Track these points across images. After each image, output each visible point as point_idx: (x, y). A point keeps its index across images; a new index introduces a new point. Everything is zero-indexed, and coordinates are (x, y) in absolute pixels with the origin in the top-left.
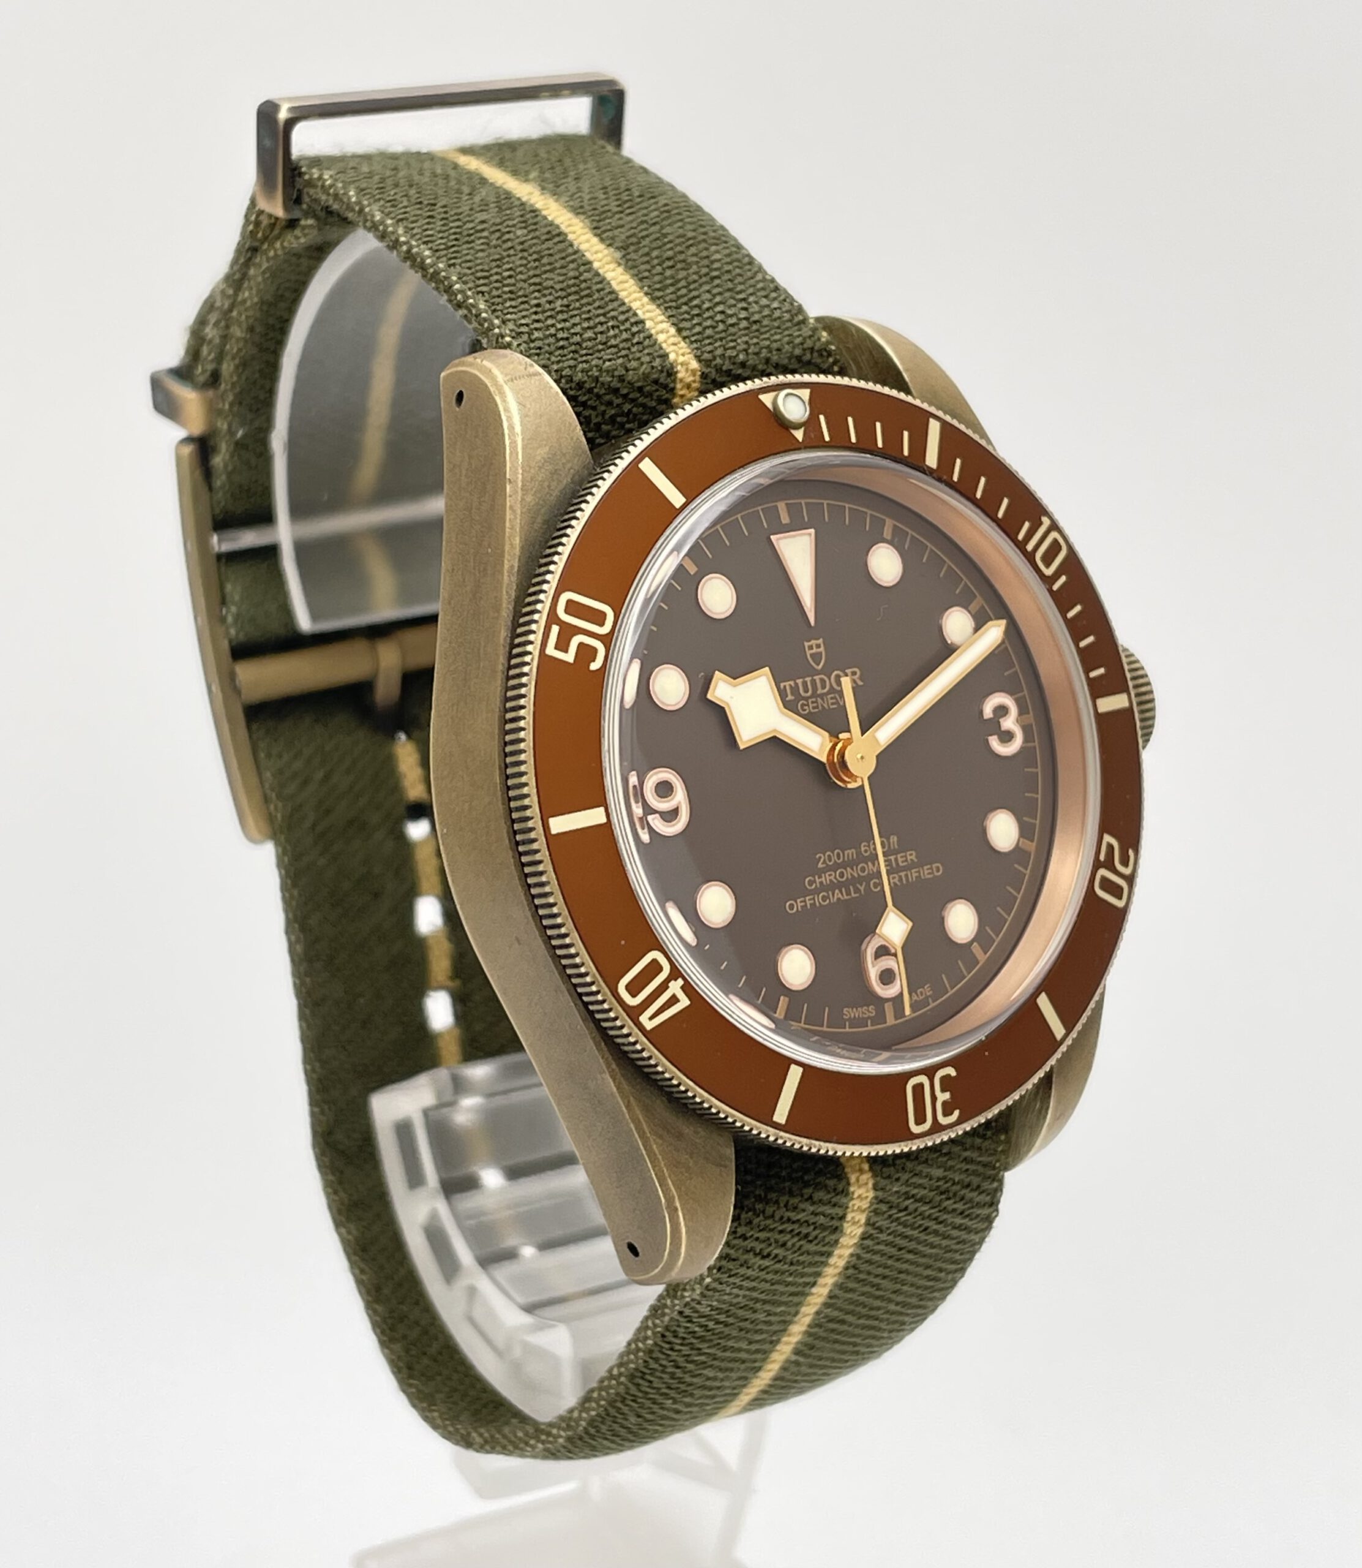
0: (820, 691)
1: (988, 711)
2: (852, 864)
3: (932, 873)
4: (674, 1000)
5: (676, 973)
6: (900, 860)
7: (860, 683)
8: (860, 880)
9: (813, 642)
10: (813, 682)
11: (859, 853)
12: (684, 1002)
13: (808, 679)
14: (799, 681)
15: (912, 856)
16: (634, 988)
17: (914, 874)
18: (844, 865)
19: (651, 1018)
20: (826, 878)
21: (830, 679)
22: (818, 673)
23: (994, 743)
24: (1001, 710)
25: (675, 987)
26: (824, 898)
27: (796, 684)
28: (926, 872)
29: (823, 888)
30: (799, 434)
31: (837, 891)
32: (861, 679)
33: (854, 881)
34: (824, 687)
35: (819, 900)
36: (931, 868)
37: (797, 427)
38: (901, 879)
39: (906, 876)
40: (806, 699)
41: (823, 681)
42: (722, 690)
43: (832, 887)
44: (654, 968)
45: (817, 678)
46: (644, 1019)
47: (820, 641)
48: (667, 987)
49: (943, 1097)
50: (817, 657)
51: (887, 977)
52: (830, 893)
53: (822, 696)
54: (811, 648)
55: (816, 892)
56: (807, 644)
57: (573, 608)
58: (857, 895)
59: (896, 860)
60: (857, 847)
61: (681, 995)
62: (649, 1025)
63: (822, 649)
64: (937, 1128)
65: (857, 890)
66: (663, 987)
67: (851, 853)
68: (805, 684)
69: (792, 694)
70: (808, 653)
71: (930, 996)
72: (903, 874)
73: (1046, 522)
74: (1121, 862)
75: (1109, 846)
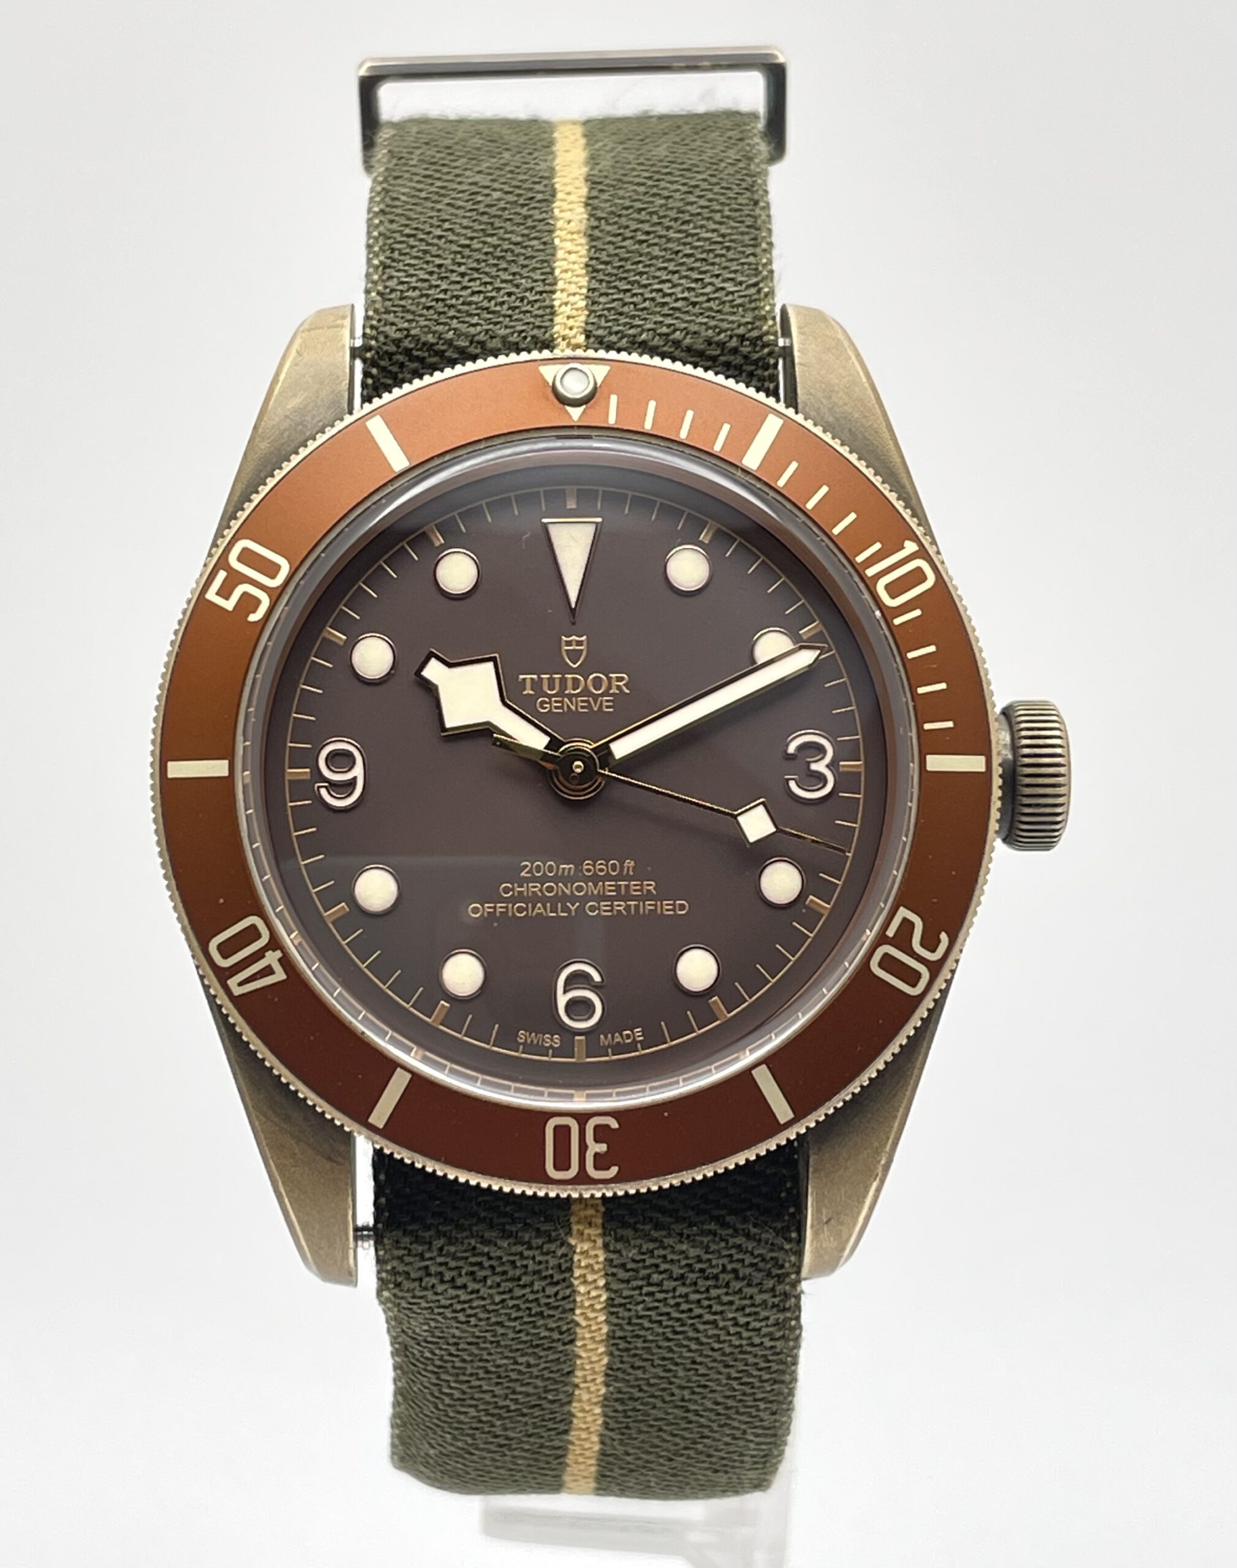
1: (793, 747)
2: (567, 880)
3: (674, 910)
4: (268, 971)
5: (275, 943)
6: (632, 888)
8: (573, 899)
9: (574, 638)
10: (563, 681)
11: (578, 870)
12: (280, 975)
15: (651, 886)
16: (226, 949)
17: (646, 907)
18: (556, 879)
19: (241, 984)
20: (529, 889)
21: (586, 680)
23: (793, 783)
24: (813, 749)
25: (272, 958)
26: (520, 910)
28: (665, 907)
29: (522, 898)
30: (576, 413)
31: (539, 905)
33: (564, 898)
35: (513, 910)
36: (674, 905)
37: (574, 403)
38: (628, 908)
39: (638, 908)
40: (550, 696)
42: (433, 669)
43: (534, 899)
44: (252, 934)
46: (232, 983)
47: (584, 638)
48: (263, 957)
49: (596, 1148)
50: (574, 655)
51: (578, 1007)
52: (530, 905)
53: (570, 697)
54: (569, 643)
55: (513, 900)
56: (565, 638)
57: (246, 557)
58: (565, 914)
59: (627, 887)
60: (578, 863)
61: (277, 967)
62: (237, 991)
63: (584, 647)
64: (582, 1178)
65: (565, 909)
66: (259, 955)
67: (568, 868)
68: (551, 681)
70: (565, 648)
71: (640, 1042)
72: (633, 903)
73: (910, 547)
74: (923, 944)
75: (906, 922)
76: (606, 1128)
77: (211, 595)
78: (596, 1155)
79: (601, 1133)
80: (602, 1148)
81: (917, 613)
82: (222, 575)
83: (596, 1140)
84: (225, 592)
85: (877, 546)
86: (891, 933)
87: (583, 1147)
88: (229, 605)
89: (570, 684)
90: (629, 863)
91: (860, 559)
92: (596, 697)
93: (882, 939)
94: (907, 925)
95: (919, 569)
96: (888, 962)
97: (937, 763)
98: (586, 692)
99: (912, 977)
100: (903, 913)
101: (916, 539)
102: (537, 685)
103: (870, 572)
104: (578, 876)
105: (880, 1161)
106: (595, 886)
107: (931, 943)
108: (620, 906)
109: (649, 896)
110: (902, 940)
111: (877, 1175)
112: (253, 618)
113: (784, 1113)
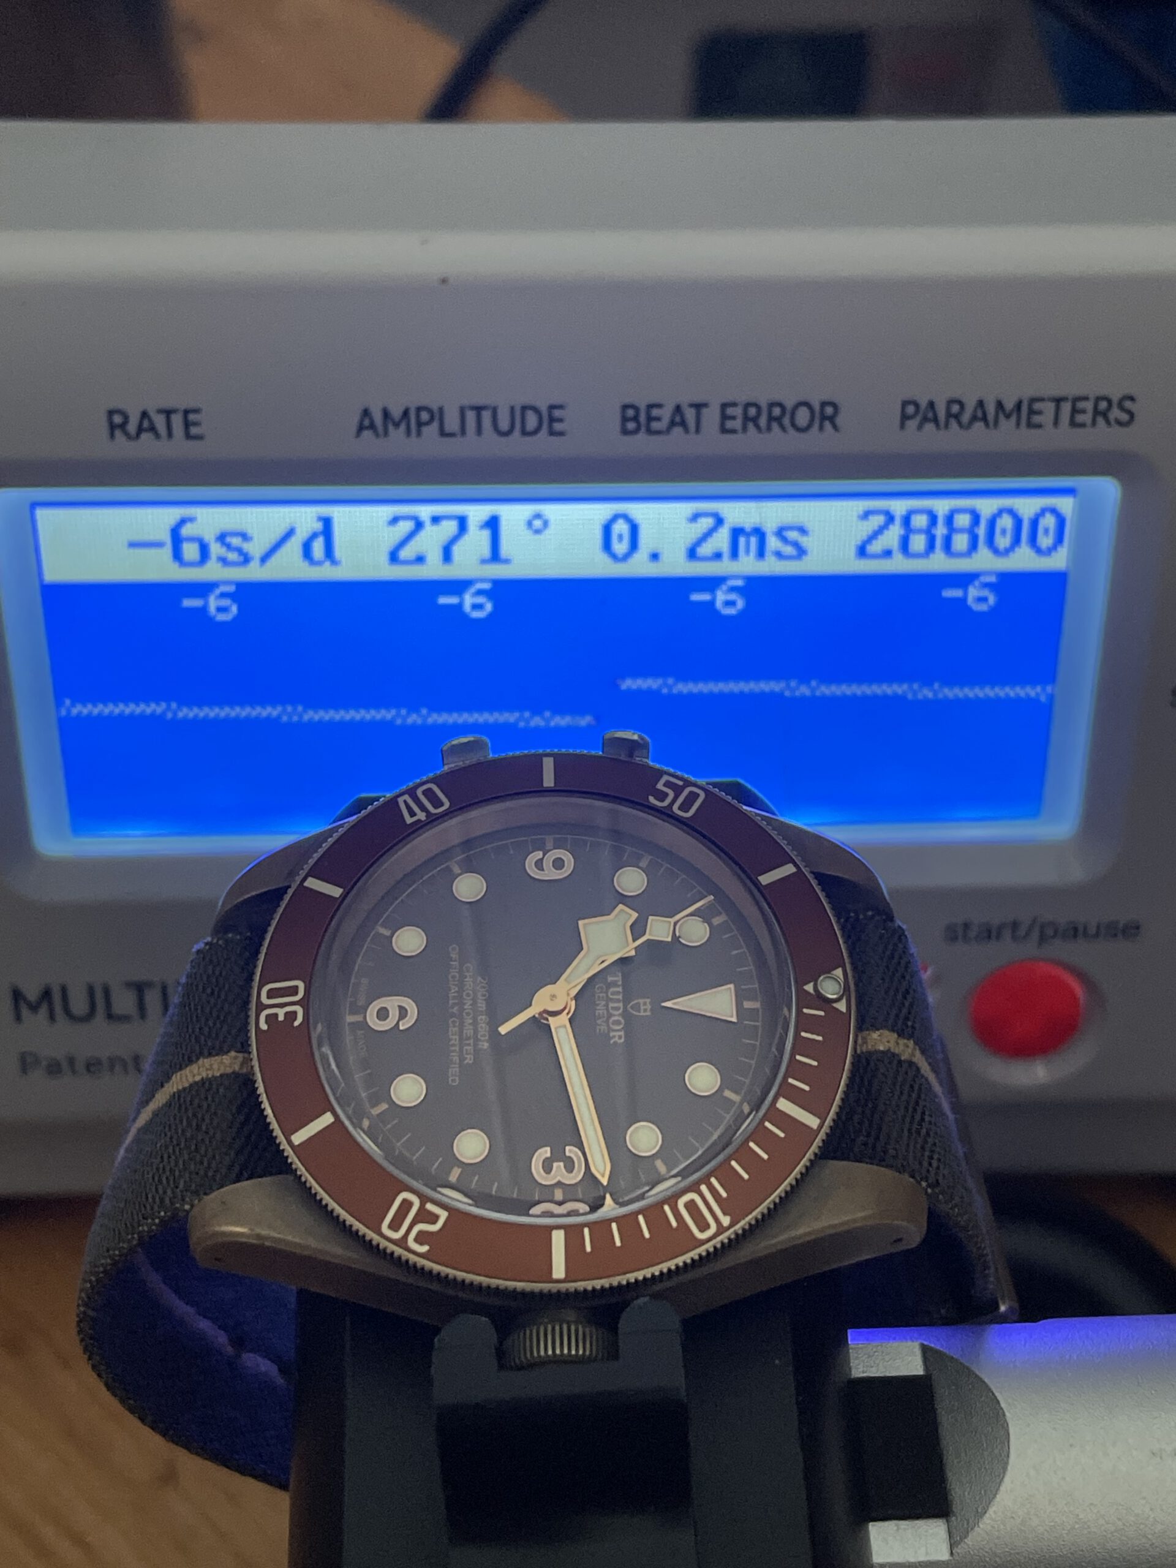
76: (295, 1019)
77: (665, 778)
78: (276, 1015)
79: (292, 1016)
80: (281, 1018)
81: (674, 1224)
82: (681, 783)
83: (286, 1014)
84: (668, 784)
85: (724, 1194)
86: (429, 1206)
88: (660, 786)
89: (616, 1005)
90: (486, 1046)
91: (713, 1180)
92: (607, 1022)
93: (424, 1199)
94: (434, 1218)
95: (708, 1226)
96: (406, 1205)
97: (558, 1238)
98: (610, 1016)
99: (395, 1225)
100: (443, 1215)
101: (732, 1224)
102: (614, 984)
103: (703, 1188)
104: (477, 1013)
106: (470, 1024)
107: (421, 1238)
108: (455, 1039)
109: (462, 1059)
110: (425, 1216)
112: (651, 799)
113: (298, 1138)
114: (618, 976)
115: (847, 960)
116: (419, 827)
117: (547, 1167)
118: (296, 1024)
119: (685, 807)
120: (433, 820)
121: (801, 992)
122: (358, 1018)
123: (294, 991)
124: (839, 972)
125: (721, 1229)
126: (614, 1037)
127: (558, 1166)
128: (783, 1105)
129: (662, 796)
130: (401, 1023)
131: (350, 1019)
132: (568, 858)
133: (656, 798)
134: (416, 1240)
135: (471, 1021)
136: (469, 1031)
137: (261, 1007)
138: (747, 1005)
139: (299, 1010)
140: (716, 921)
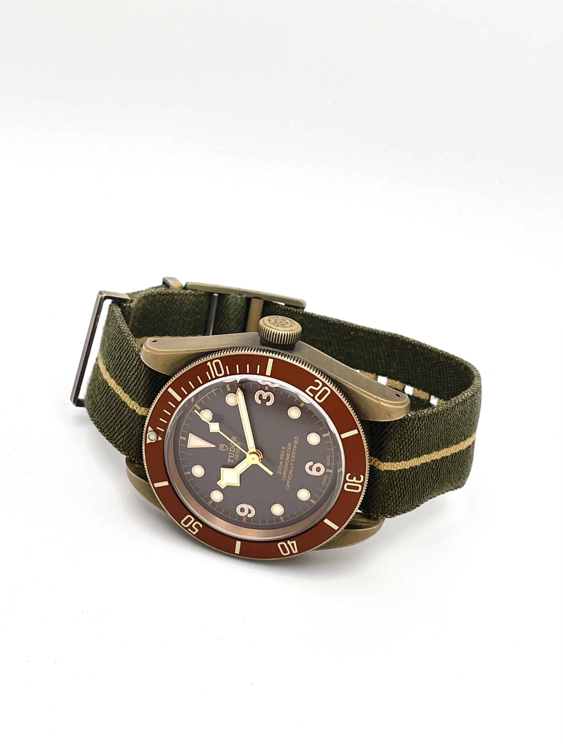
0: (234, 451)
1: (259, 402)
2: (284, 464)
3: (297, 440)
4: (293, 545)
6: (289, 449)
7: (236, 438)
8: (289, 463)
9: (220, 447)
10: (231, 452)
11: (282, 460)
12: (294, 542)
13: (230, 453)
14: (229, 456)
15: (290, 444)
17: (295, 447)
18: (283, 466)
19: (295, 550)
20: (285, 473)
22: (229, 449)
23: (268, 404)
24: (260, 397)
25: (289, 543)
26: (290, 477)
27: (230, 458)
28: (296, 442)
29: (287, 476)
30: (160, 439)
31: (289, 472)
32: (235, 437)
34: (233, 450)
35: (289, 478)
36: (296, 440)
37: (158, 438)
38: (294, 451)
39: (294, 449)
40: (235, 456)
41: (232, 449)
42: (222, 483)
43: (288, 473)
44: (282, 546)
45: (230, 450)
46: (294, 552)
47: (221, 445)
49: (354, 479)
50: (225, 448)
51: (318, 469)
54: (221, 448)
55: (287, 478)
56: (220, 449)
58: (293, 467)
59: (289, 450)
60: (280, 460)
61: (292, 542)
62: (296, 551)
63: (223, 445)
65: (292, 466)
66: (288, 546)
67: (281, 463)
68: (231, 455)
69: (232, 460)
70: (223, 450)
72: (293, 450)
73: (209, 364)
74: (317, 387)
75: (310, 391)
76: (349, 476)
77: (194, 533)
78: (357, 479)
79: (350, 478)
80: (355, 478)
81: (227, 367)
82: (189, 529)
83: (352, 479)
84: (194, 530)
85: (207, 373)
86: (312, 395)
87: (354, 483)
88: (197, 530)
89: (232, 451)
90: (283, 448)
91: (210, 379)
93: (313, 398)
94: (311, 390)
95: (215, 363)
96: (320, 398)
97: (269, 372)
99: (325, 392)
100: (307, 391)
101: (207, 362)
102: (231, 459)
103: (214, 377)
104: (284, 461)
105: (376, 402)
106: (287, 457)
107: (317, 385)
108: (294, 453)
109: (292, 445)
110: (314, 392)
111: (380, 403)
112: (201, 526)
113: (355, 432)
114: (229, 461)
115: (143, 445)
116: (291, 538)
117: (268, 399)
118: (349, 474)
119: (189, 519)
120: (285, 540)
121: (163, 438)
122: (328, 471)
123: (348, 487)
124: (148, 441)
125: (211, 361)
126: (235, 439)
127: (265, 398)
128: (179, 399)
129: (197, 526)
130: (312, 464)
131: (331, 471)
132: (238, 511)
133: (199, 526)
134: (319, 385)
135: (286, 458)
136: (288, 455)
137: (362, 484)
138: (185, 439)
139: (347, 479)
140: (189, 473)
